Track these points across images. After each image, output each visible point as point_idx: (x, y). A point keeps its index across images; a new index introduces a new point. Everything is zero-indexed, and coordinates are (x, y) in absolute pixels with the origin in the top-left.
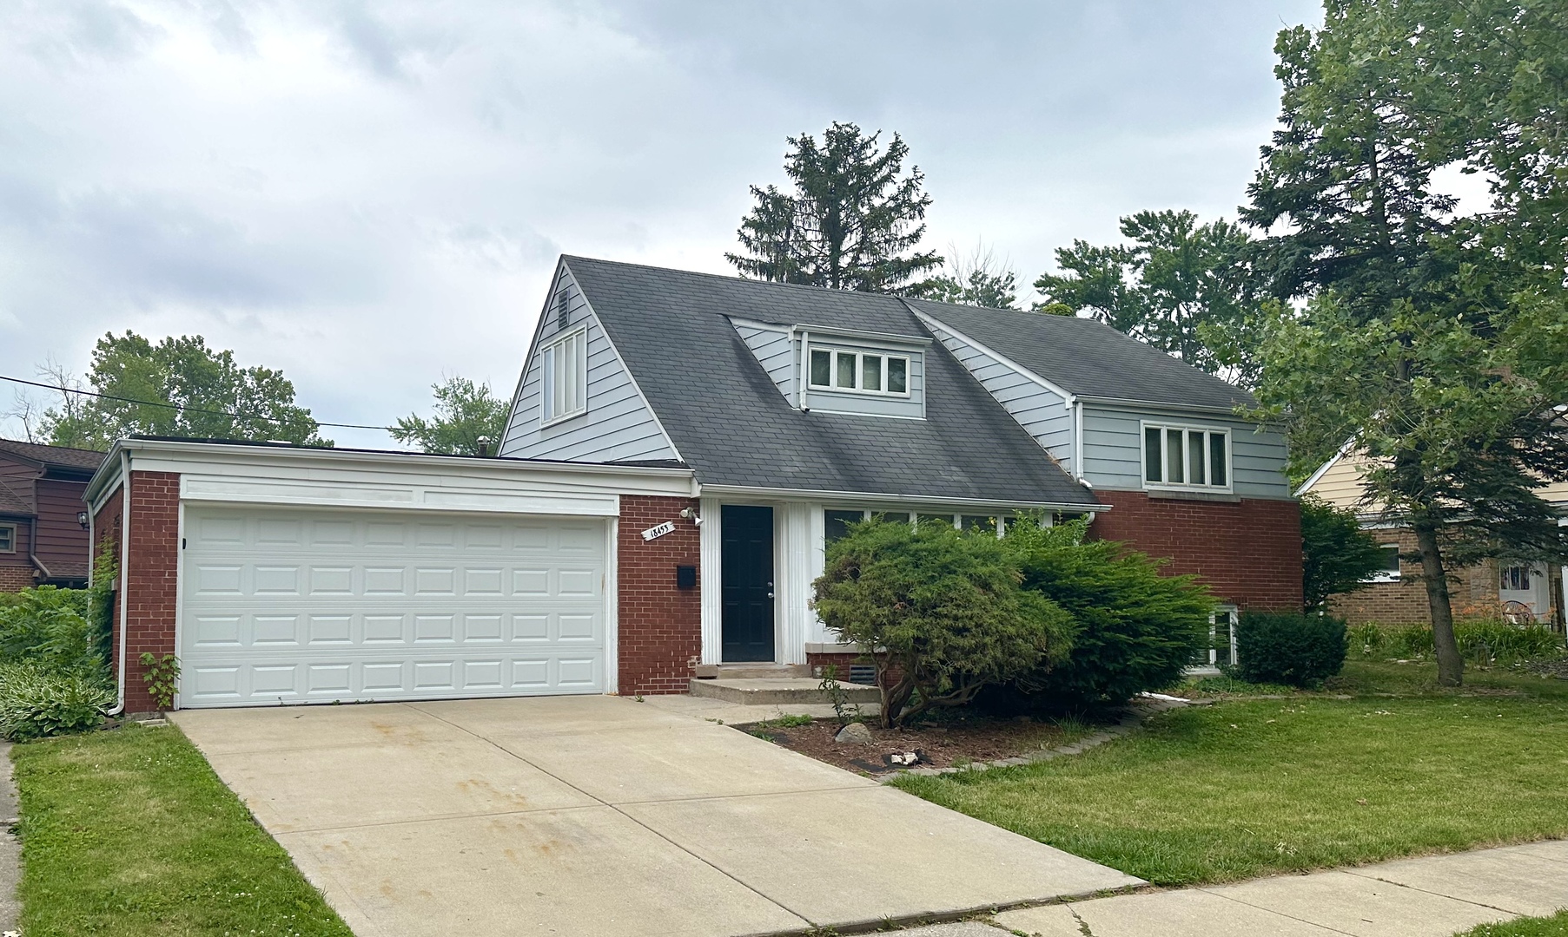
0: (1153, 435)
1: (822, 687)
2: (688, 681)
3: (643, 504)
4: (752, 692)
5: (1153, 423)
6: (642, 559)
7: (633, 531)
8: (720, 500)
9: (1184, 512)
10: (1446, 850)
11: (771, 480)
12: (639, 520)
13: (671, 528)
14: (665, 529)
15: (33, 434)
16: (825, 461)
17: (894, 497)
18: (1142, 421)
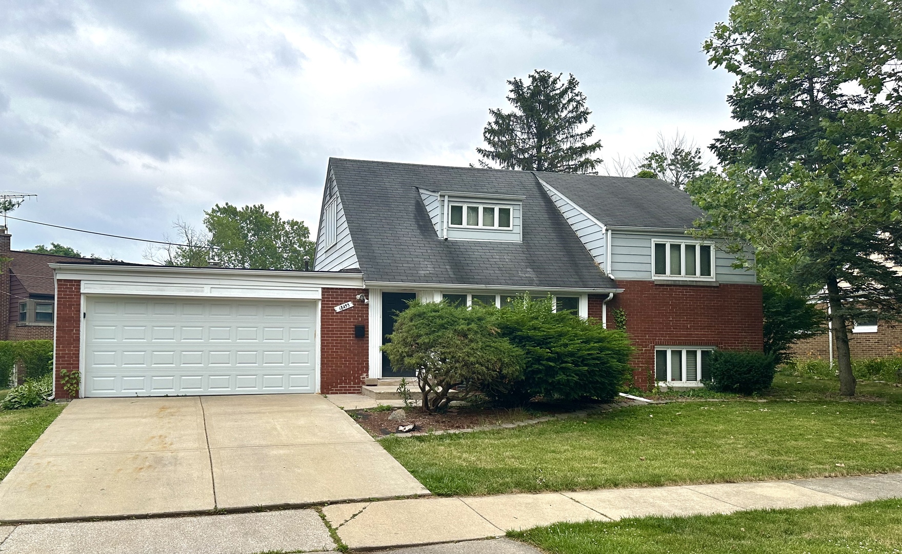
0: (660, 248)
1: (399, 391)
2: (361, 387)
3: (335, 292)
4: (380, 393)
5: (660, 241)
6: (334, 322)
7: (330, 307)
8: (380, 290)
9: (679, 292)
10: (645, 485)
11: (409, 278)
12: (333, 301)
13: (351, 305)
14: (348, 306)
15: (172, 258)
16: (447, 267)
17: (482, 286)
18: (653, 240)
